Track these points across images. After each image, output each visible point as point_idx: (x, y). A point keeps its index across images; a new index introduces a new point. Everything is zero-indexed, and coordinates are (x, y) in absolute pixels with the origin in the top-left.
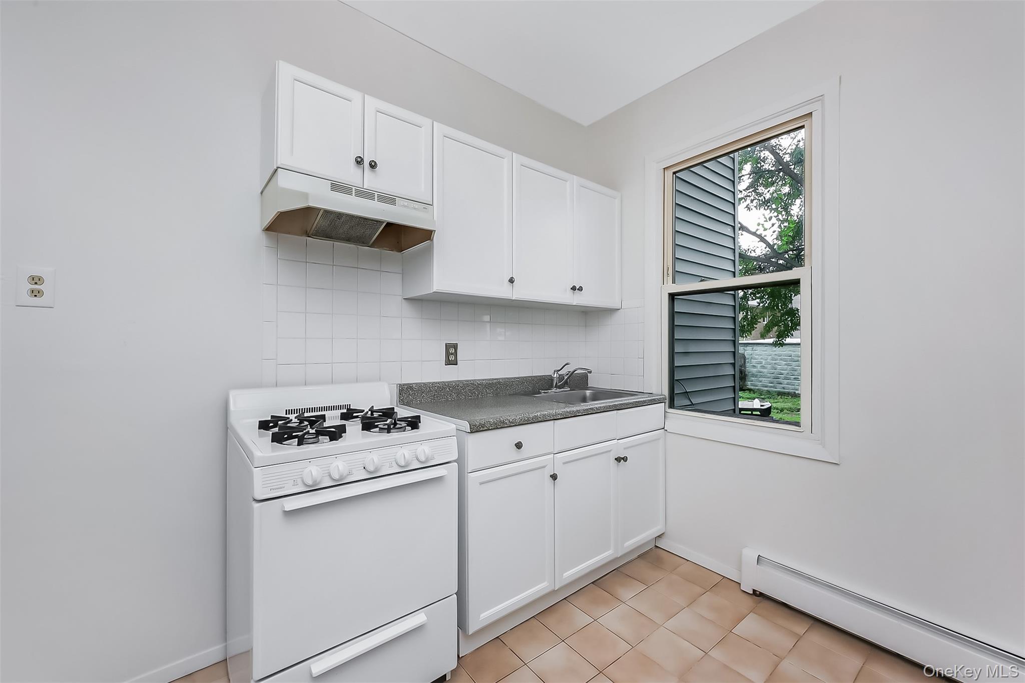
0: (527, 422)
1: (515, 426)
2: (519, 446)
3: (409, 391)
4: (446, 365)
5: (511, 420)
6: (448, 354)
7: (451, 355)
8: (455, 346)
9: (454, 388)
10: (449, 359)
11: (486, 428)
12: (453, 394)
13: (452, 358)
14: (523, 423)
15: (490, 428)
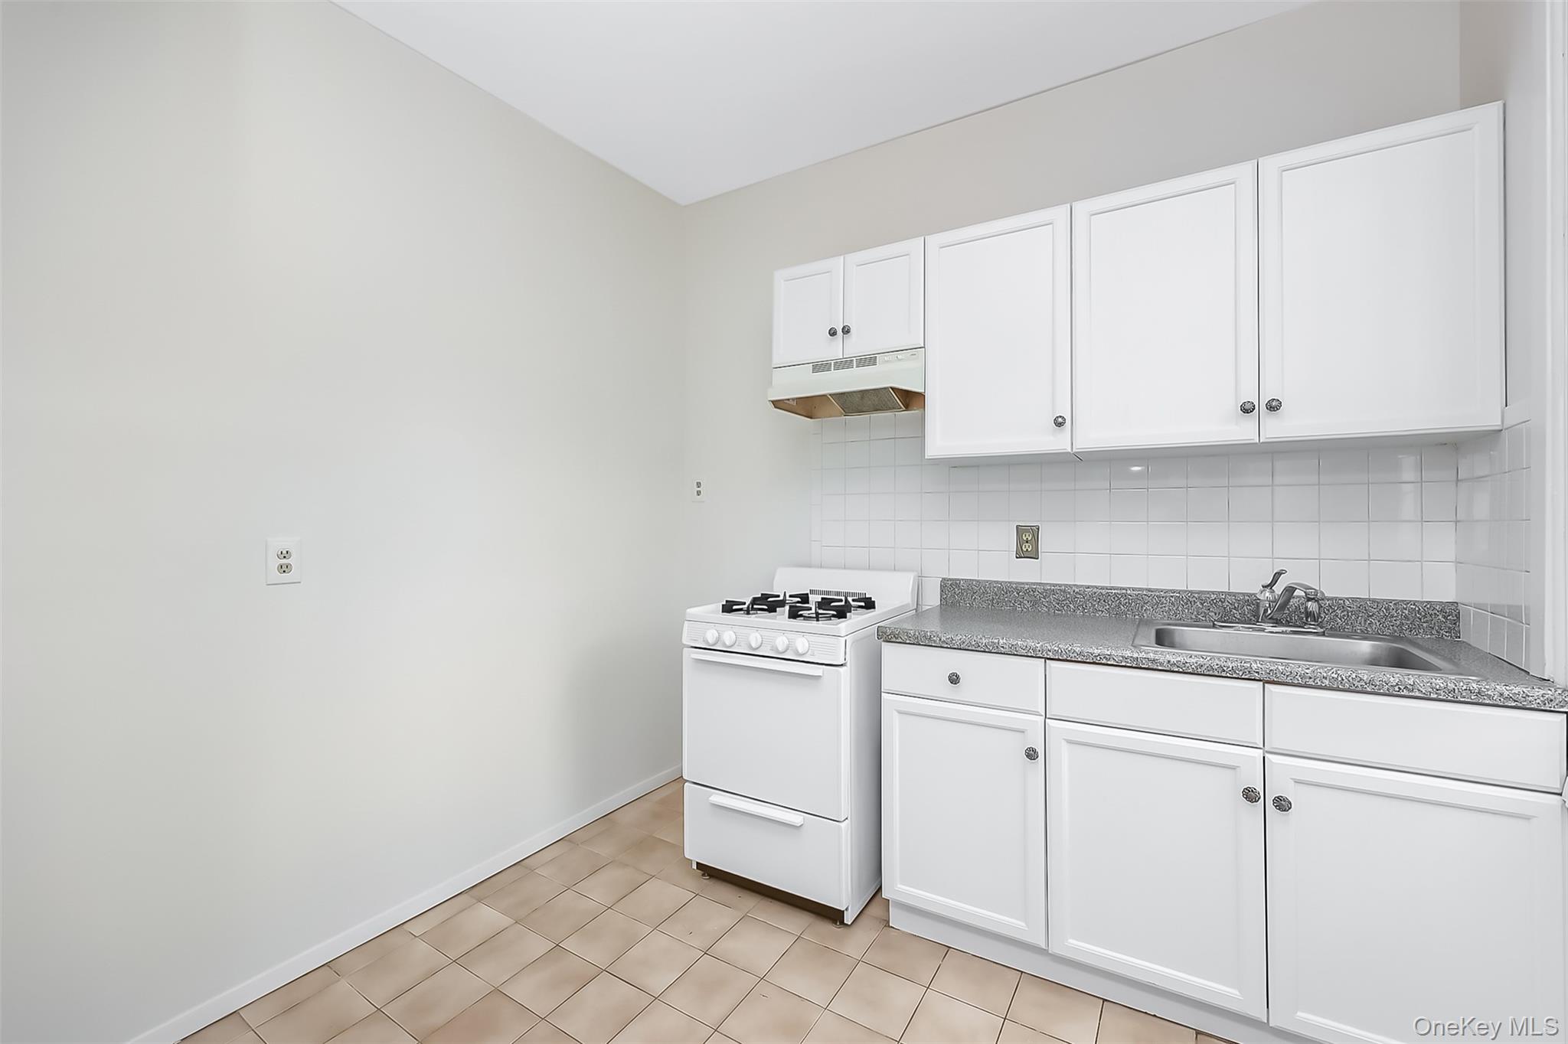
0: (974, 648)
1: (951, 648)
2: (954, 679)
3: (954, 589)
4: (1017, 557)
5: (943, 639)
6: (1020, 542)
7: (1028, 544)
8: (1035, 531)
9: (1027, 592)
10: (1022, 550)
11: (900, 640)
12: (1026, 602)
13: (1027, 547)
14: (966, 647)
15: (908, 642)
